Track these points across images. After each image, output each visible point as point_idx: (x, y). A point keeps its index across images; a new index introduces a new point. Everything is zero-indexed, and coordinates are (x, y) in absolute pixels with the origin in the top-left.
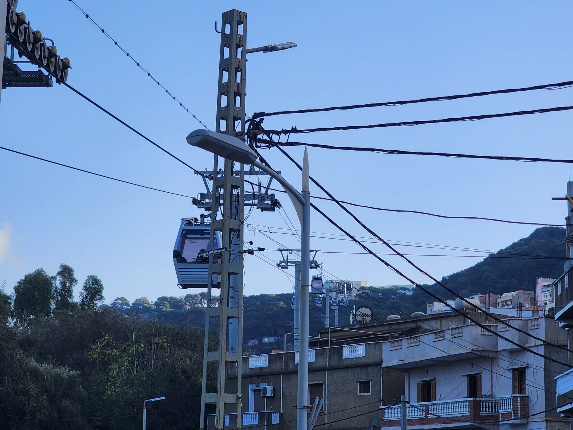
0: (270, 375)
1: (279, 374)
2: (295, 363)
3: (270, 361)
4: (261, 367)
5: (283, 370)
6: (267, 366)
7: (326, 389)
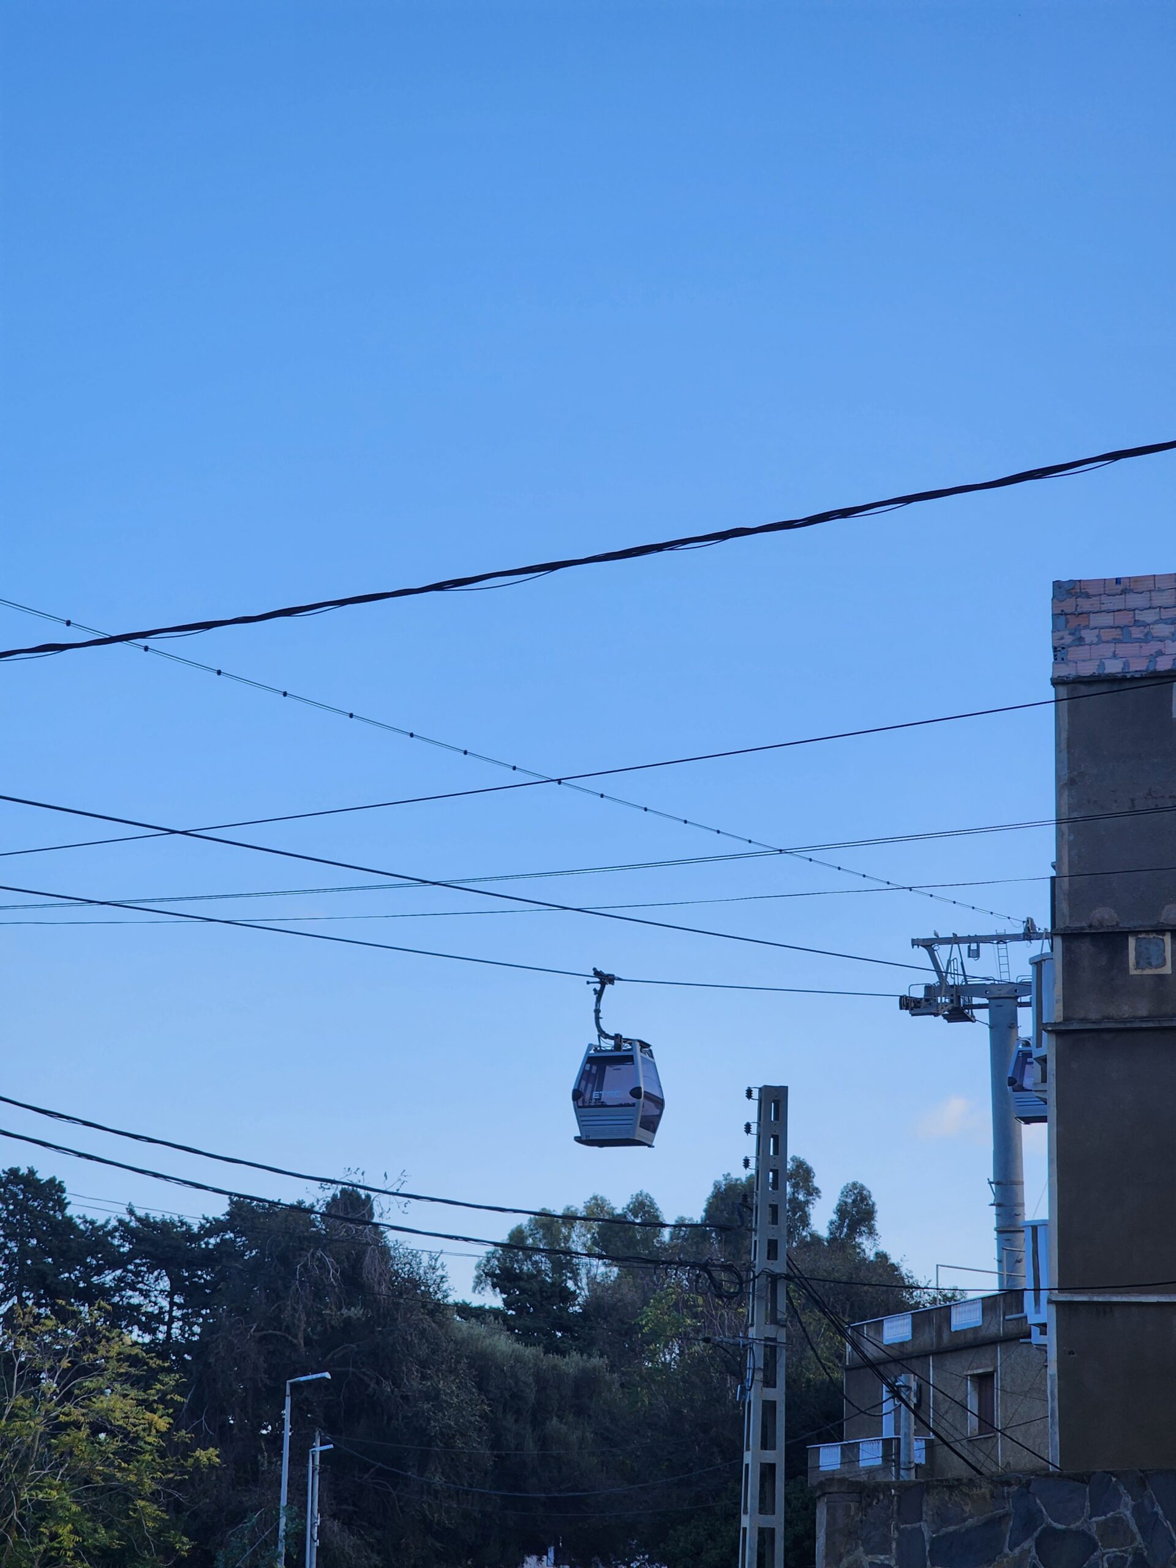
0: (913, 1357)
1: (926, 1355)
2: (953, 1330)
3: (915, 1328)
4: (901, 1341)
5: (935, 1344)
6: (911, 1338)
7: (999, 1384)
